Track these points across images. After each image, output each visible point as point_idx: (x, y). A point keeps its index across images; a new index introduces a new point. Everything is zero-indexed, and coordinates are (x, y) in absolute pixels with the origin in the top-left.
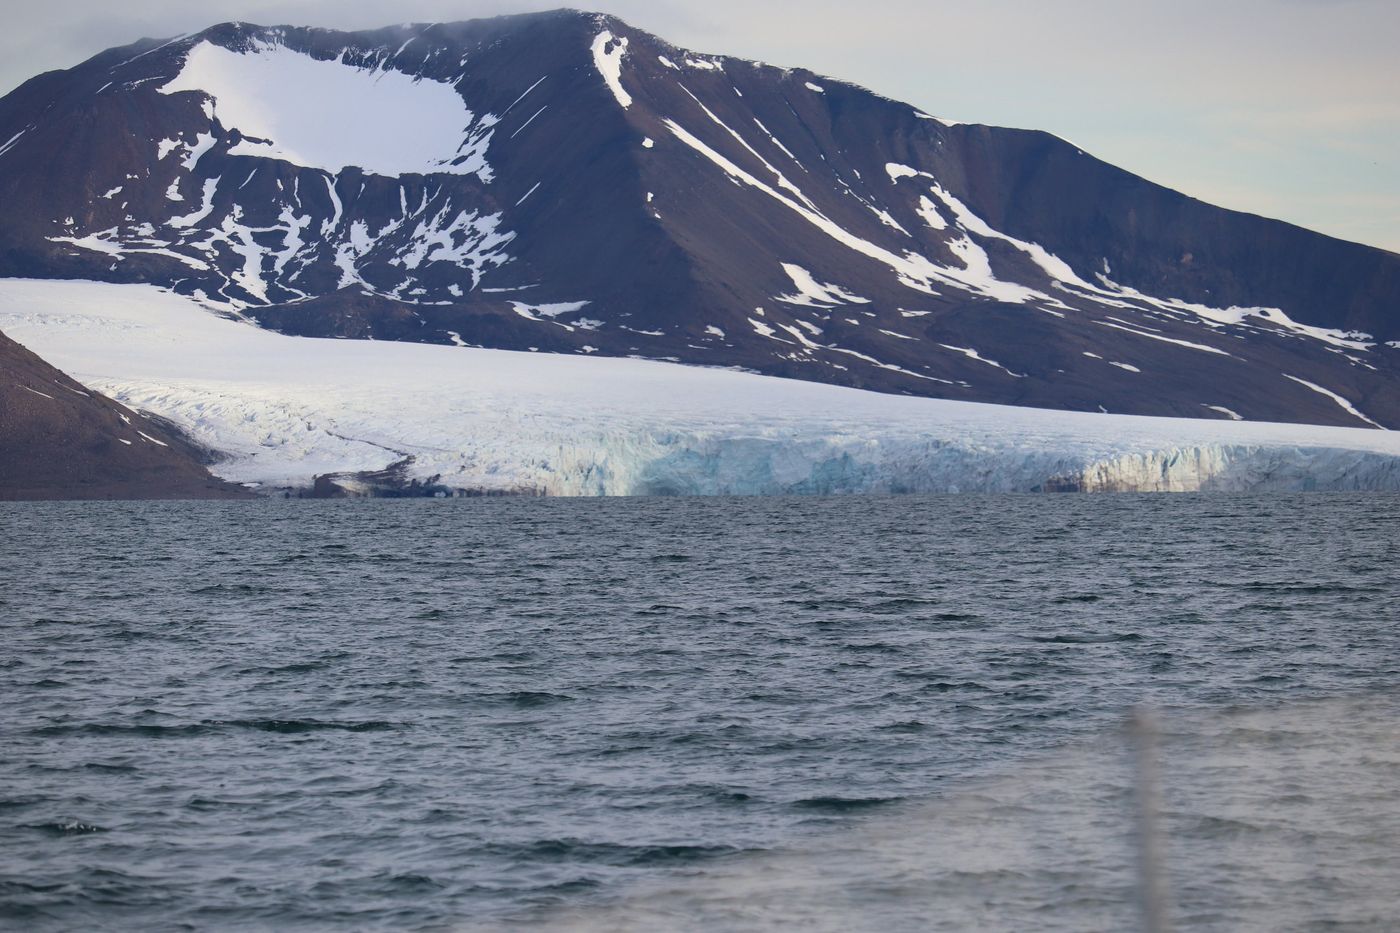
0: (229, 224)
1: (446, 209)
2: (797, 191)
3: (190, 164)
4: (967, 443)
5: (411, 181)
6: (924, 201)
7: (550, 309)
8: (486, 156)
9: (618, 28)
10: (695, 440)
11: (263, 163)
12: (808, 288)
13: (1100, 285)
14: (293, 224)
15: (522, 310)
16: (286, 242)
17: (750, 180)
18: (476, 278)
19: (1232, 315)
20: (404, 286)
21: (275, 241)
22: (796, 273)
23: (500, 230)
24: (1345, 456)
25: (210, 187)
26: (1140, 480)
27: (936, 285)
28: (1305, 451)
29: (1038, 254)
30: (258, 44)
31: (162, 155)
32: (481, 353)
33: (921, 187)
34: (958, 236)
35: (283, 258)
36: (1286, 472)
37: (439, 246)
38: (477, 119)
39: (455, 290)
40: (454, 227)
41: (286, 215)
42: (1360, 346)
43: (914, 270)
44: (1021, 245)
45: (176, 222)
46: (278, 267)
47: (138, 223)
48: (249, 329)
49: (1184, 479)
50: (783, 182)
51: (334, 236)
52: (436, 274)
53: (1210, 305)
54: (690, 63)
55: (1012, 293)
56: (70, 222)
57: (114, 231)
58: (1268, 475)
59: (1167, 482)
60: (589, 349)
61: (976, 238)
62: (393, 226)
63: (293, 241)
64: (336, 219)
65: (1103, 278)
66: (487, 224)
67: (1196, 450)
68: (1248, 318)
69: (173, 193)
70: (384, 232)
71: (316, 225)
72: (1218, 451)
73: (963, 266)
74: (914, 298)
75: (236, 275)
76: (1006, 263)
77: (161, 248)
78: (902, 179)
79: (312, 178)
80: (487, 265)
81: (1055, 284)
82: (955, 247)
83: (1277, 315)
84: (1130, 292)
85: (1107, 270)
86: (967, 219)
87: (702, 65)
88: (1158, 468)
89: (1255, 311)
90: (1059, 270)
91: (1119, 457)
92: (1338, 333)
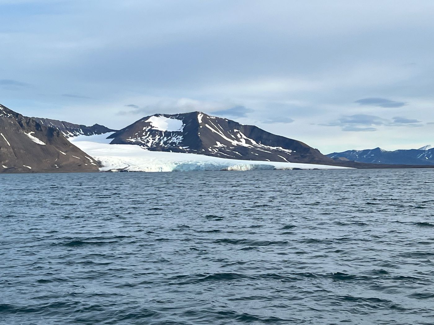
0: (150, 138)
1: (177, 135)
2: (222, 133)
3: (147, 130)
4: (215, 164)
5: (173, 132)
6: (238, 134)
7: (184, 148)
8: (183, 129)
9: (202, 113)
10: (180, 164)
11: (155, 130)
12: (219, 145)
13: (259, 144)
14: (157, 137)
15: (181, 148)
16: (156, 140)
17: (215, 131)
18: (177, 144)
19: (275, 148)
20: (168, 145)
21: (154, 140)
22: (218, 143)
23: (182, 138)
24: (267, 165)
25: (149, 133)
26: (237, 169)
27: (237, 144)
28: (261, 165)
29: (252, 141)
30: (160, 116)
31: (144, 129)
32: (174, 153)
33: (238, 132)
34: (242, 138)
35: (155, 141)
36: (258, 168)
37: (174, 140)
38: (184, 124)
39: (174, 145)
40: (177, 138)
41: (157, 136)
42: (290, 152)
43: (235, 143)
44: (250, 139)
45: (143, 137)
46: (154, 143)
47: (139, 138)
48: (147, 150)
49: (244, 169)
50: (220, 132)
51: (162, 139)
52: (173, 143)
53: (273, 147)
54: (211, 118)
55: (247, 145)
56: (130, 137)
57: (135, 139)
58: (256, 168)
59: (241, 169)
60: (187, 152)
61: (244, 139)
62: (170, 137)
63: (157, 140)
64: (163, 137)
65: (260, 144)
66: (181, 137)
67: (246, 165)
68: (277, 149)
69: (144, 134)
70: (168, 138)
71: (160, 137)
72: (249, 165)
73: (241, 142)
74: (233, 146)
75: (148, 144)
76: (247, 142)
77: (140, 141)
78: (236, 132)
79: (161, 132)
80: (179, 142)
81: (253, 144)
82: (241, 140)
83: (281, 148)
84: (263, 145)
85: (260, 142)
86: (244, 136)
87: (212, 118)
88: (240, 167)
89: (278, 148)
90: (254, 142)
91: (234, 166)
92: (288, 150)
